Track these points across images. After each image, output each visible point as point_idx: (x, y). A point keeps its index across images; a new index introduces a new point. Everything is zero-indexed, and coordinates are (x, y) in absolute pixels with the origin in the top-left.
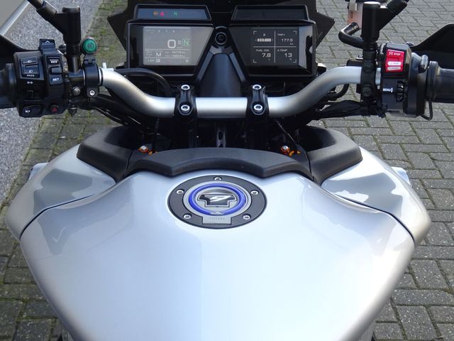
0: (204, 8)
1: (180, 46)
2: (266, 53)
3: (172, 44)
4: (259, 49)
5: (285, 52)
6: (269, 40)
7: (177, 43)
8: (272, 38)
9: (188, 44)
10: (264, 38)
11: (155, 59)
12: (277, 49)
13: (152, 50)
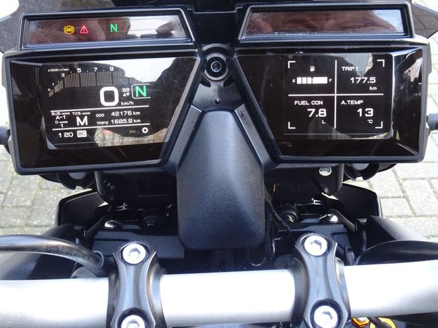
0: (178, 13)
1: (129, 99)
2: (317, 108)
3: (109, 97)
4: (300, 99)
5: (358, 107)
6: (323, 80)
7: (121, 94)
8: (330, 75)
9: (144, 94)
10: (312, 75)
11: (75, 132)
12: (340, 99)
13: (66, 112)
